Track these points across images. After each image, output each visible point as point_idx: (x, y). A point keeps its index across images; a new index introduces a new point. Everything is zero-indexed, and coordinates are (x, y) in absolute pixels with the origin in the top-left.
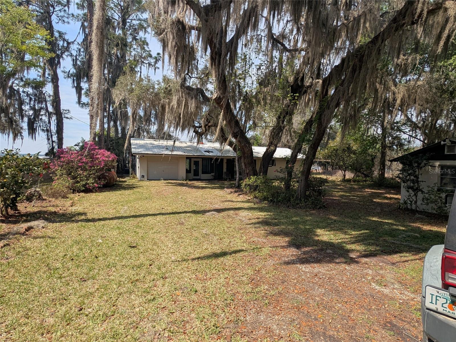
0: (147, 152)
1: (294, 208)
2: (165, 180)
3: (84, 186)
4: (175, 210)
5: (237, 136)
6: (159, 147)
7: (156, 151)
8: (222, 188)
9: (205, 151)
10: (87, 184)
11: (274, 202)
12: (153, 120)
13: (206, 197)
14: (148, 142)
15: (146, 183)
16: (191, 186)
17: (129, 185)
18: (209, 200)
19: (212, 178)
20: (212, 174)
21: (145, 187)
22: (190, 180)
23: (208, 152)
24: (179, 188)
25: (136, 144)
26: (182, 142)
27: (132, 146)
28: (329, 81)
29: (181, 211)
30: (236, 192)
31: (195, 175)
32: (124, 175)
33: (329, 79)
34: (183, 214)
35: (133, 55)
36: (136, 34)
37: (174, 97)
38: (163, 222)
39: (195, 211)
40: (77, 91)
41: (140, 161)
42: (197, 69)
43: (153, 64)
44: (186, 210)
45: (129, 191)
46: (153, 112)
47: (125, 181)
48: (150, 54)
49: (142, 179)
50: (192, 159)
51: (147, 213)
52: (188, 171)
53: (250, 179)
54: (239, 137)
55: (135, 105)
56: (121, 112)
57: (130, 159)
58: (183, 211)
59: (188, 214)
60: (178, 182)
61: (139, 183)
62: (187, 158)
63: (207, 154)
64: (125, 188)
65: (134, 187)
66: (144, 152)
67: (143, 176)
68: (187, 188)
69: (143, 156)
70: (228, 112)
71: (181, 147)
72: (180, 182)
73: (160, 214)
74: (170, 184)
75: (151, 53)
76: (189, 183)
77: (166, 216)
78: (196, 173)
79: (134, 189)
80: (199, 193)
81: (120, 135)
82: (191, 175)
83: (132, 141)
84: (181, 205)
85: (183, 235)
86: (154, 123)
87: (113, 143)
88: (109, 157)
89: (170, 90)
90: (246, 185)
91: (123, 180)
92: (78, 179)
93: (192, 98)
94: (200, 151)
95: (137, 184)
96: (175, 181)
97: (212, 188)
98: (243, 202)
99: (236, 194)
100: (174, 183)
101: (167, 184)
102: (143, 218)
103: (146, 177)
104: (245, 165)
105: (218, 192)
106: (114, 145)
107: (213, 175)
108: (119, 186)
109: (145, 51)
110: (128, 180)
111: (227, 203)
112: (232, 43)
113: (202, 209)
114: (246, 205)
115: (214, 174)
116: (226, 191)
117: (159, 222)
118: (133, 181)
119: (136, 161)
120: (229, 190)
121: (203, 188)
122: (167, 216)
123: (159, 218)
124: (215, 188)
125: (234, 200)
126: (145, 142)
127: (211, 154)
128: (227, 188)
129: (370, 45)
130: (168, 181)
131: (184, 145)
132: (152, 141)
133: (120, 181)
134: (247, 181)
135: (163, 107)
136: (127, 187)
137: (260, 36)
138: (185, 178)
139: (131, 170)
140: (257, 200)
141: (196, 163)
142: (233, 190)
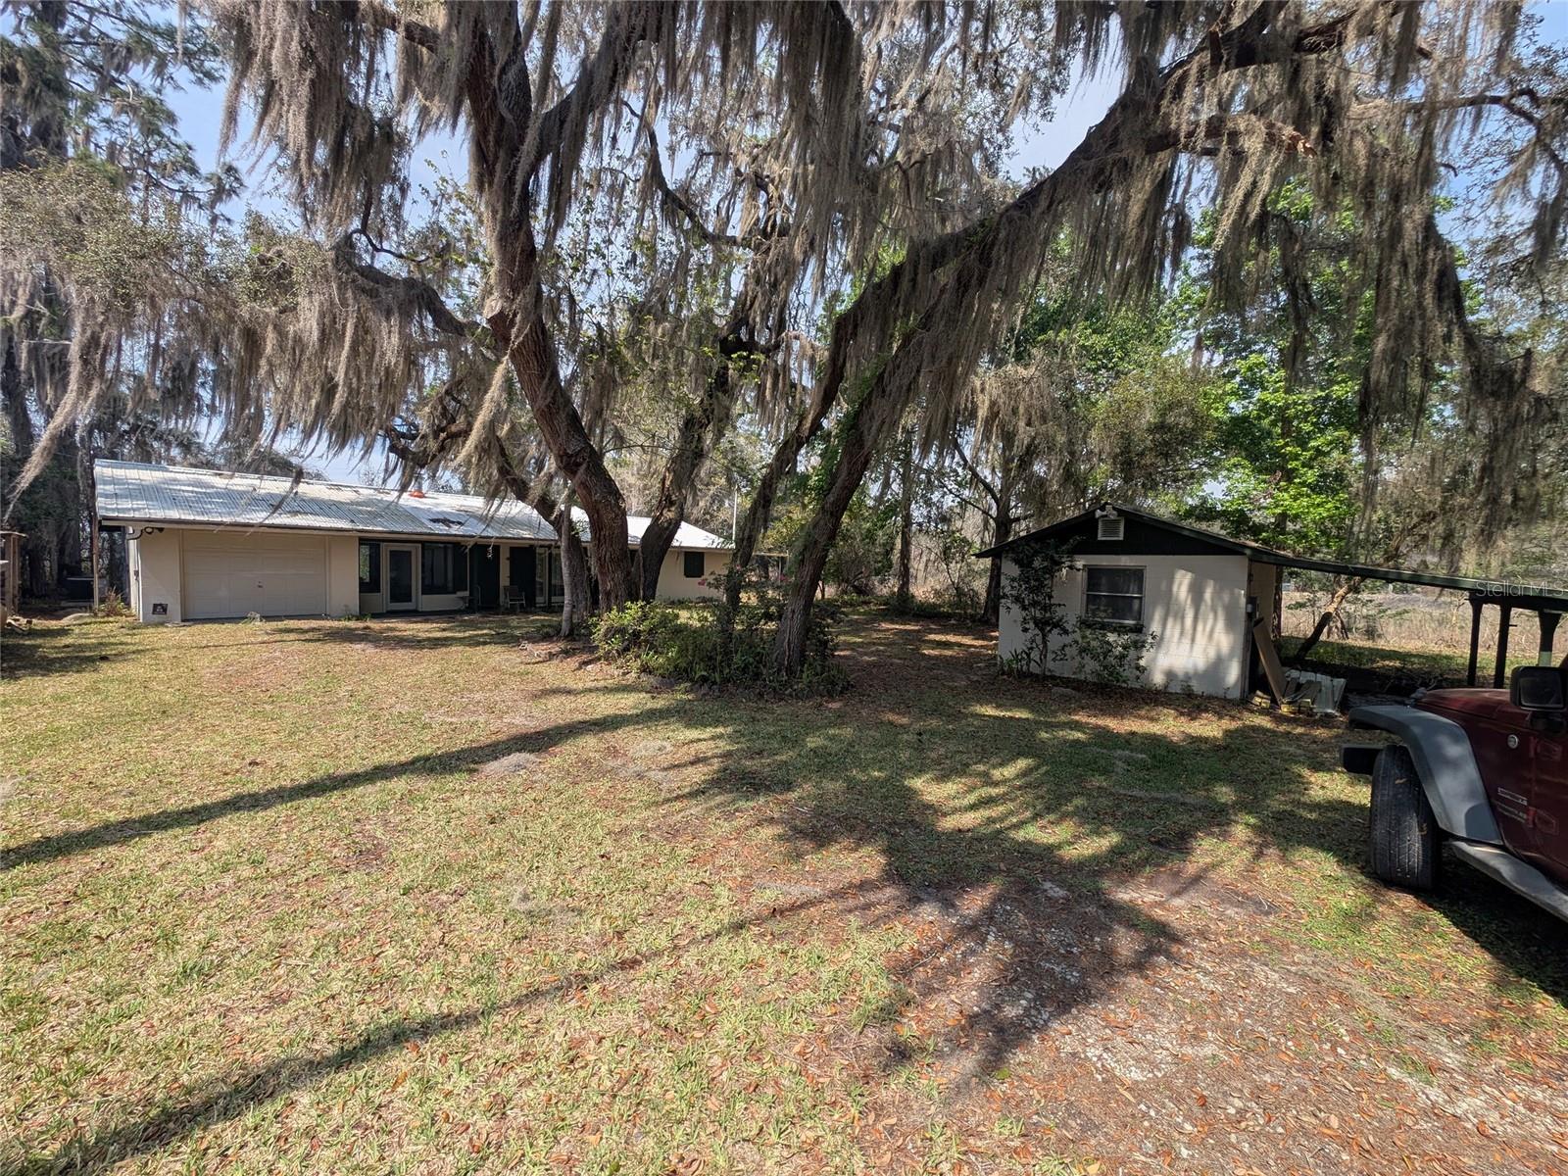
0: (175, 515)
1: (781, 700)
2: (267, 618)
4: (324, 768)
5: (578, 465)
6: (231, 498)
8: (510, 640)
9: (435, 521)
11: (714, 683)
12: (206, 395)
13: (461, 682)
15: (174, 635)
16: (387, 639)
17: (81, 647)
18: (478, 696)
19: (461, 605)
20: (460, 594)
21: (165, 654)
22: (376, 616)
23: (446, 522)
24: (335, 650)
25: (113, 481)
26: (338, 487)
27: (100, 488)
28: (855, 327)
29: (356, 766)
30: (567, 653)
31: (394, 598)
32: (64, 604)
33: (855, 321)
34: (370, 788)
35: (103, 143)
36: (116, 70)
37: (303, 301)
38: (255, 863)
39: (427, 759)
41: (140, 549)
42: (400, 224)
43: (204, 198)
44: (384, 757)
45: (72, 677)
46: (207, 364)
47: (63, 632)
48: (187, 159)
49: (156, 618)
50: (383, 545)
51: (152, 810)
52: (368, 587)
53: (622, 609)
54: (582, 469)
55: (99, 308)
56: (34, 352)
58: (369, 764)
59: (399, 785)
60: (328, 624)
61: (137, 639)
62: (362, 541)
63: (440, 529)
64: (46, 666)
65: (104, 658)
67: (160, 609)
68: (370, 650)
69: (157, 533)
70: (543, 377)
71: (336, 504)
72: (336, 624)
73: (234, 805)
74: (292, 636)
75: (196, 156)
76: (375, 625)
77: (271, 813)
78: (401, 592)
79: (104, 665)
80: (426, 666)
82: (382, 598)
83: (97, 470)
84: (351, 733)
85: (390, 951)
86: (213, 408)
89: (285, 273)
90: (608, 630)
91: (53, 624)
93: (388, 314)
94: (413, 519)
95: (129, 639)
96: (314, 624)
97: (474, 642)
98: (607, 690)
99: (573, 662)
100: (313, 630)
101: (278, 637)
102: (113, 850)
103: (172, 609)
104: (602, 566)
105: (498, 656)
107: (462, 598)
108: (20, 658)
109: (165, 143)
110: (79, 627)
111: (554, 702)
112: (562, 123)
113: (461, 743)
114: (627, 703)
115: (467, 593)
116: (531, 654)
117: (225, 870)
118: (108, 626)
119: (125, 550)
120: (541, 649)
121: (436, 643)
122: (281, 811)
123: (229, 833)
124: (485, 643)
125: (571, 684)
127: (455, 530)
128: (533, 640)
129: (1016, 214)
130: (281, 625)
131: (346, 496)
132: (207, 477)
133: (32, 633)
134: (610, 618)
135: (252, 339)
136: (60, 660)
137: (622, 176)
138: (356, 609)
139: (97, 584)
140: (652, 680)
141: (400, 560)
142: (555, 648)
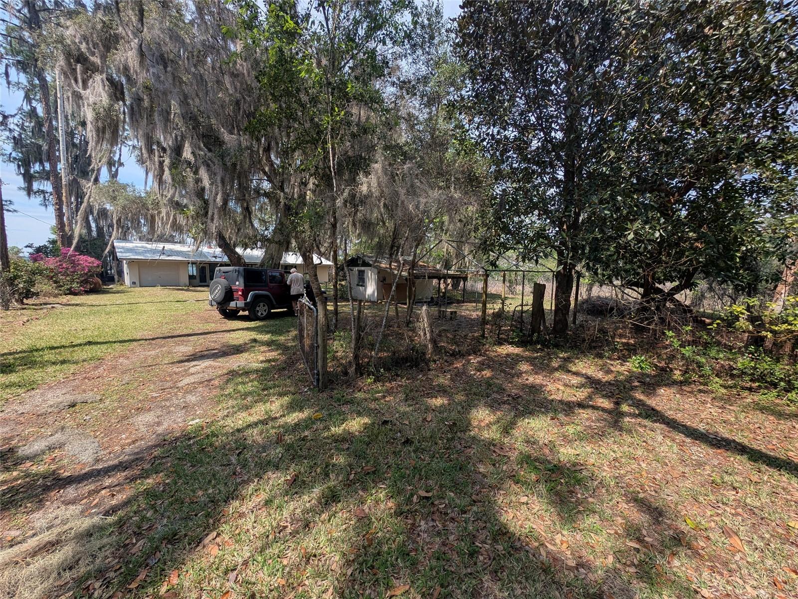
0: (137, 257)
2: (162, 286)
3: (69, 289)
6: (154, 251)
7: (149, 256)
9: (212, 257)
10: (71, 287)
14: (137, 245)
15: (139, 290)
22: (195, 286)
25: (123, 248)
27: (117, 250)
31: (201, 282)
32: (107, 283)
40: (24, 179)
41: (127, 266)
47: (111, 288)
49: (133, 286)
50: (197, 264)
52: (193, 278)
57: (114, 264)
60: (178, 287)
61: (129, 289)
63: (214, 259)
65: (124, 292)
66: (133, 257)
67: (134, 283)
69: (131, 262)
71: (181, 252)
72: (181, 288)
74: (167, 289)
76: (192, 288)
78: (202, 280)
81: (94, 234)
82: (196, 281)
83: (116, 244)
87: (87, 245)
88: (93, 263)
91: (109, 287)
92: (61, 284)
94: (205, 256)
95: (127, 289)
103: (138, 283)
106: (89, 246)
108: (106, 292)
110: (115, 287)
118: (121, 287)
119: (122, 266)
126: (134, 245)
130: (165, 287)
132: (144, 244)
133: (106, 288)
138: (188, 283)
139: (116, 277)
141: (202, 269)
